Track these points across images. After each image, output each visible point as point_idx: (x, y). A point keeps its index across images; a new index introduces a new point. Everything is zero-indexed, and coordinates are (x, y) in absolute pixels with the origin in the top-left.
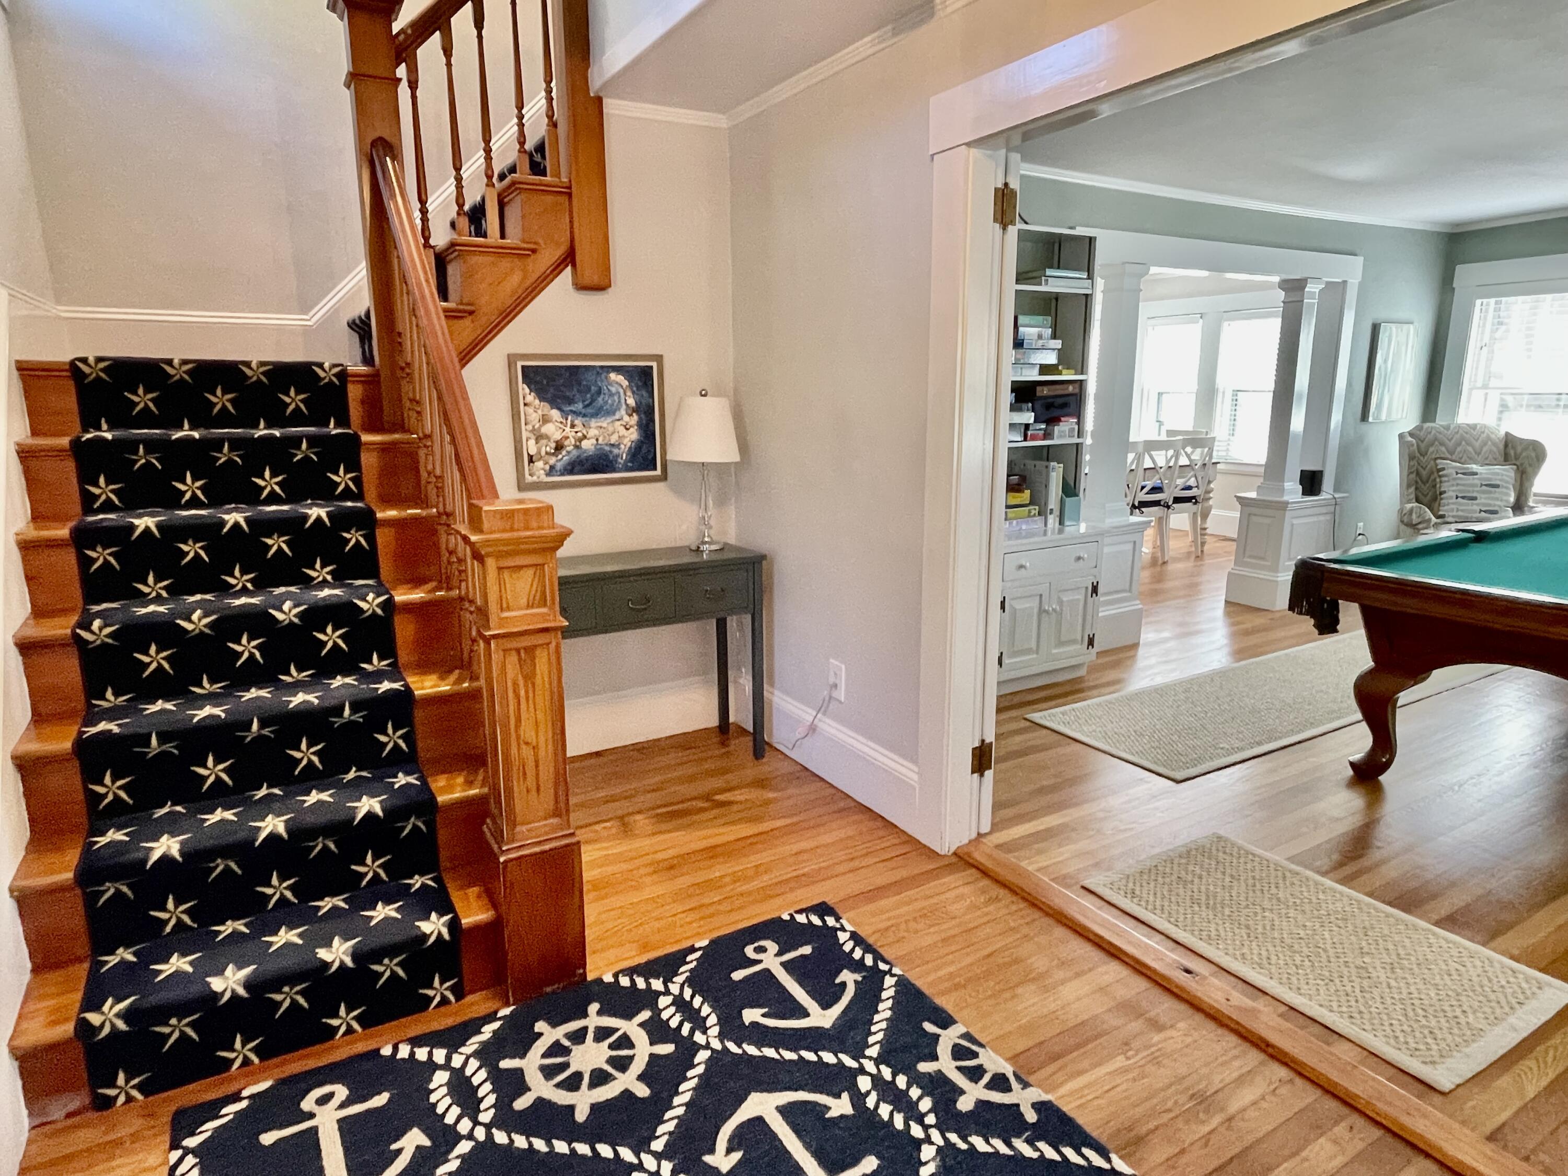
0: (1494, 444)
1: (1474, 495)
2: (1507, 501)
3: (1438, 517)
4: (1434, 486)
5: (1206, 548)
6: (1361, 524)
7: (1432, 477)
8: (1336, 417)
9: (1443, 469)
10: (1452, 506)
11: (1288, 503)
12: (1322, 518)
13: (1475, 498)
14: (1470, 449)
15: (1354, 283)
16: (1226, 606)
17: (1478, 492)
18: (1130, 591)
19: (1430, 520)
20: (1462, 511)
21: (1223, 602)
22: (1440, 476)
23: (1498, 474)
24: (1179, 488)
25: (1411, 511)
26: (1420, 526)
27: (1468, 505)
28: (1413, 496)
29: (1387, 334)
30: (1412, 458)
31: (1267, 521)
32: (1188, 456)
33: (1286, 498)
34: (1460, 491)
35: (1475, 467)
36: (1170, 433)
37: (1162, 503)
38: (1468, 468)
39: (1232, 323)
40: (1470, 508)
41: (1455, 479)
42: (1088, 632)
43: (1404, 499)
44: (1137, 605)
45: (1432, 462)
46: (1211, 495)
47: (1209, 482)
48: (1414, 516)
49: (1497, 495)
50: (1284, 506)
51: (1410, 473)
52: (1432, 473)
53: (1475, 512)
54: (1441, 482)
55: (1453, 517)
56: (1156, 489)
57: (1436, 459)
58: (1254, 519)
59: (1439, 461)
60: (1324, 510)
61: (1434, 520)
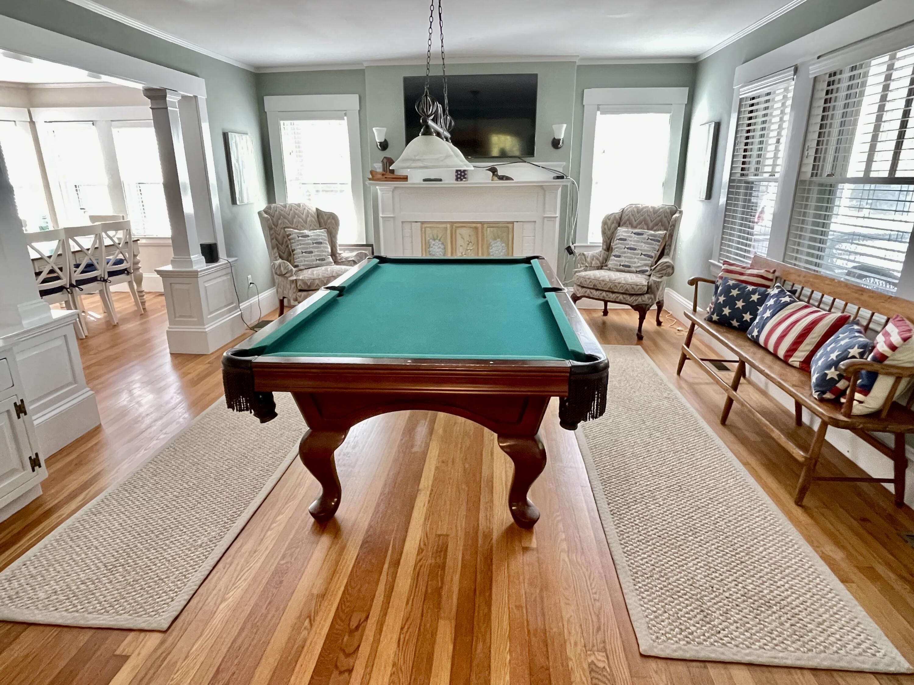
0: (312, 216)
1: (311, 250)
2: (328, 252)
3: (296, 266)
4: (288, 246)
5: (147, 304)
6: (249, 277)
7: (285, 240)
8: (215, 201)
9: (290, 235)
10: (301, 259)
11: (197, 272)
12: (225, 278)
13: (311, 252)
14: (301, 220)
15: (202, 98)
16: (173, 360)
17: (312, 248)
18: (75, 381)
19: (292, 270)
20: (307, 261)
21: (169, 355)
22: (290, 240)
23: (319, 235)
24: (111, 263)
25: (280, 265)
26: (287, 275)
27: (309, 257)
28: (277, 254)
29: (234, 141)
30: (271, 229)
31: (186, 287)
32: (111, 238)
33: (195, 268)
34: (303, 248)
35: (306, 232)
36: (93, 218)
37: (99, 279)
38: (303, 233)
39: (120, 130)
40: (310, 259)
41: (298, 240)
42: (28, 454)
43: (272, 259)
44: (87, 393)
45: (282, 230)
46: (140, 265)
47: (135, 256)
48: (282, 269)
49: (322, 249)
50: (195, 275)
51: (272, 239)
52: (284, 237)
53: (313, 261)
54: (291, 243)
55: (303, 265)
56: (90, 267)
57: (285, 228)
58: (176, 287)
59: (286, 229)
60: (224, 272)
61: (294, 269)
